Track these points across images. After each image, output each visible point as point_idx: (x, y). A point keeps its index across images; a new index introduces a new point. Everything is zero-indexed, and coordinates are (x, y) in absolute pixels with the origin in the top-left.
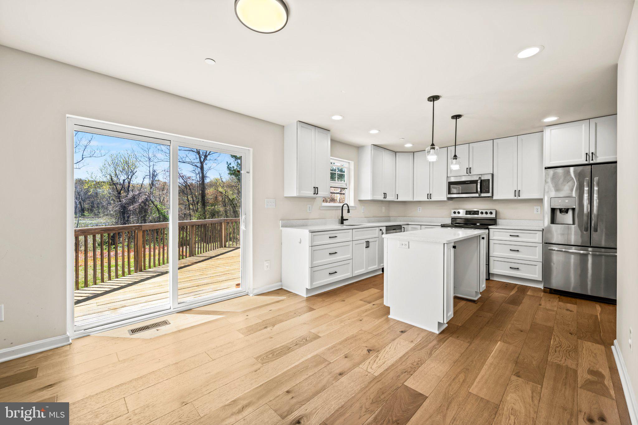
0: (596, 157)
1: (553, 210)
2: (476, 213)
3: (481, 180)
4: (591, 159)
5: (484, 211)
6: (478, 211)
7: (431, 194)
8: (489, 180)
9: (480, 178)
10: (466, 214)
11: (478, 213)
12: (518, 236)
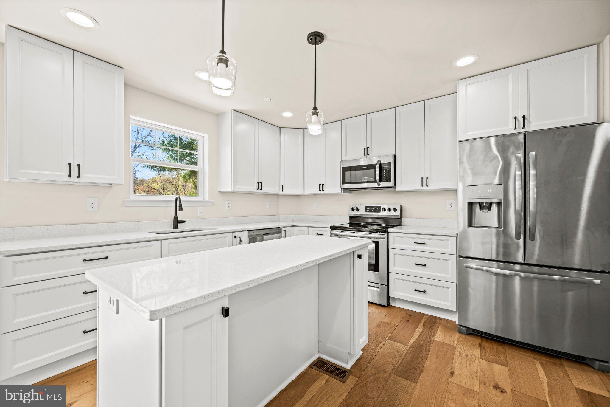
0: (529, 122)
1: (471, 205)
2: (377, 209)
3: (380, 164)
4: (522, 125)
5: (387, 208)
6: (380, 207)
7: (323, 185)
8: (390, 163)
9: (379, 161)
10: (366, 211)
11: (380, 210)
12: (424, 244)
